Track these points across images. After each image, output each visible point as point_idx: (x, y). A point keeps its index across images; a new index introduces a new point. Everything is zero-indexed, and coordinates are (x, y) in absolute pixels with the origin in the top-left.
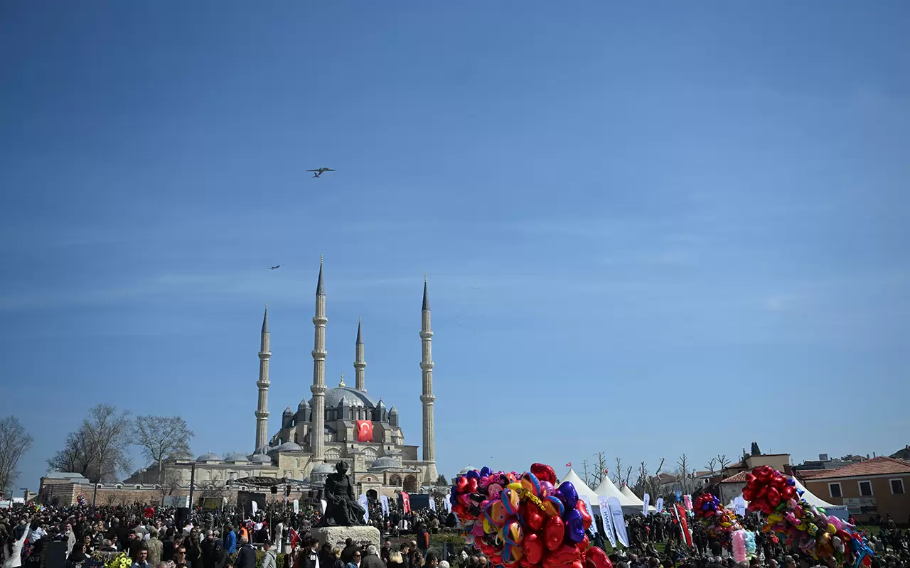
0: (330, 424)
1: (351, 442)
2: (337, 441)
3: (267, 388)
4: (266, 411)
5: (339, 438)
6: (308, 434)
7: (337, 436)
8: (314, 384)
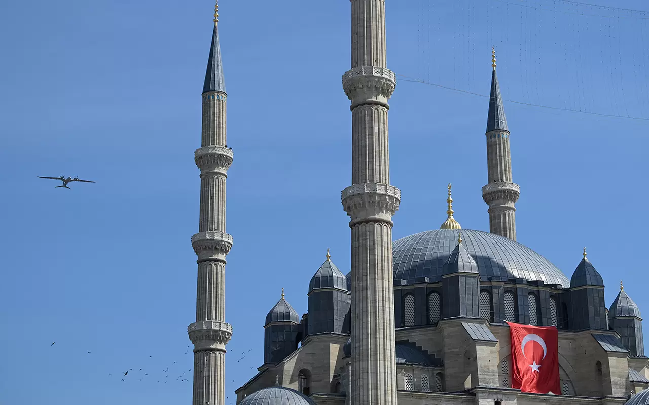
0: (417, 337)
1: (491, 391)
2: (443, 390)
3: (221, 257)
4: (221, 322)
5: (449, 382)
6: (341, 368)
7: (441, 375)
8: (354, 181)
